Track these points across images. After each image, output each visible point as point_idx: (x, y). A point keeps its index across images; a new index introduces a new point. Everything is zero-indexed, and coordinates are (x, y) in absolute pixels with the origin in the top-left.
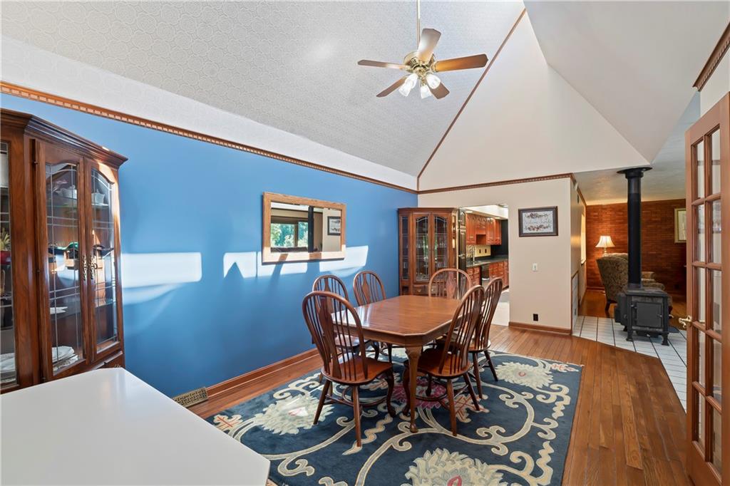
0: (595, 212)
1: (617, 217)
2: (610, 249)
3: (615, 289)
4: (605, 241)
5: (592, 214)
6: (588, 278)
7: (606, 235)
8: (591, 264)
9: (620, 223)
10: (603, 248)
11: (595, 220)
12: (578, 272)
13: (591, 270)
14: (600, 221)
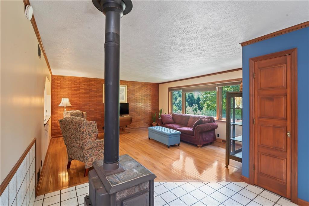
0: (58, 80)
1: (73, 86)
2: (68, 108)
3: (76, 149)
4: (65, 102)
5: (56, 81)
6: (52, 130)
7: (65, 97)
8: (55, 119)
9: (75, 90)
10: (64, 107)
11: (58, 86)
12: (35, 141)
13: (54, 123)
14: (62, 87)
